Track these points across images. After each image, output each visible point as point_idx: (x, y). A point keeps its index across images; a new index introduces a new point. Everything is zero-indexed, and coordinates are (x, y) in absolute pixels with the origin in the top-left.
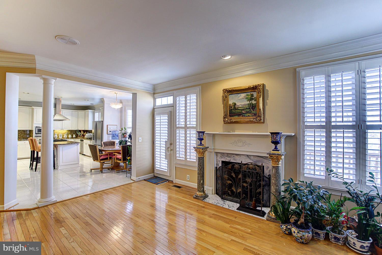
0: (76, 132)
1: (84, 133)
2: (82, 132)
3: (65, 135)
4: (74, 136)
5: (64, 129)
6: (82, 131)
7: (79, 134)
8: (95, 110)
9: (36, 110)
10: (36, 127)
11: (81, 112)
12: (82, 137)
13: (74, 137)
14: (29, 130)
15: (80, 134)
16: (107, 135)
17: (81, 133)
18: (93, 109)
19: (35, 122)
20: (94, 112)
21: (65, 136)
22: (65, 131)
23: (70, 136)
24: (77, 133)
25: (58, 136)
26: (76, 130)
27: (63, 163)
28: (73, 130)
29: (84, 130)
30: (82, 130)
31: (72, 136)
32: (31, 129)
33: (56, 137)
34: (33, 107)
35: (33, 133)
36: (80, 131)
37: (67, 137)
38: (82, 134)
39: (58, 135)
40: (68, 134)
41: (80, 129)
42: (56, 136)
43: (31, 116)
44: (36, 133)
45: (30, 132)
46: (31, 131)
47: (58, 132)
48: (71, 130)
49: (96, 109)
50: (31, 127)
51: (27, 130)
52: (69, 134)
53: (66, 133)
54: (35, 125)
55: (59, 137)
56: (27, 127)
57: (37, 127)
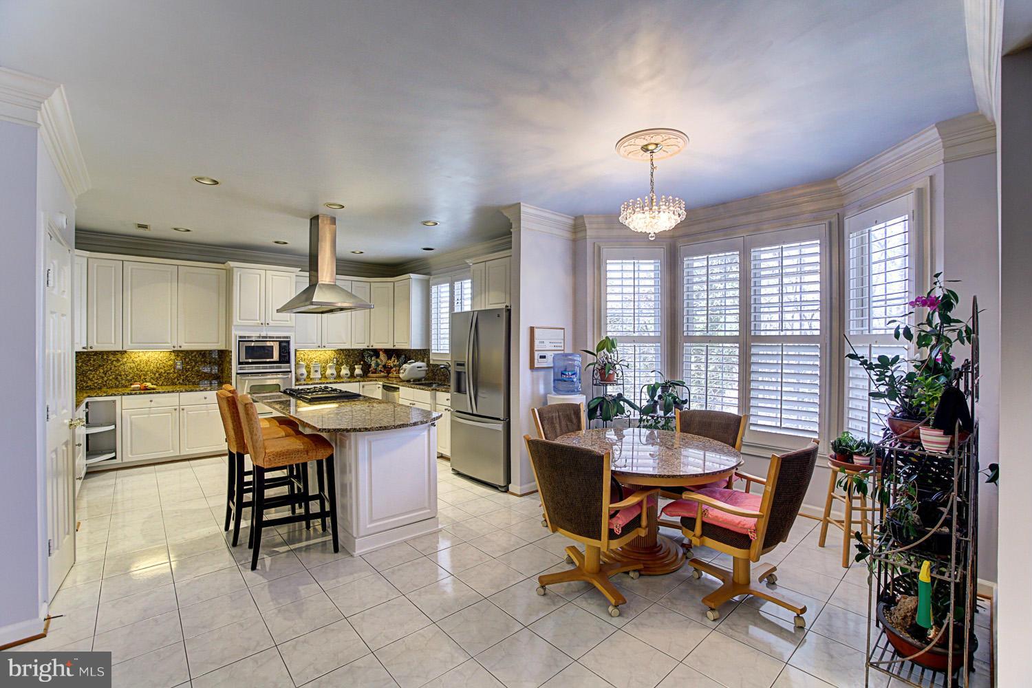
0: (363, 357)
1: (389, 358)
2: (382, 356)
3: (330, 367)
4: (358, 371)
5: (327, 345)
6: (381, 353)
7: (373, 365)
8: (428, 274)
9: (240, 275)
10: (240, 337)
11: (381, 285)
12: (382, 374)
13: (357, 375)
14: (218, 351)
15: (377, 365)
16: (529, 371)
17: (379, 361)
18: (422, 271)
19: (236, 320)
20: (428, 281)
21: (329, 372)
22: (328, 354)
23: (345, 371)
24: (368, 360)
25: (309, 372)
26: (364, 350)
27: (372, 521)
28: (352, 350)
29: (392, 347)
30: (381, 350)
31: (352, 370)
32: (223, 348)
33: (302, 375)
34: (232, 264)
35: (230, 363)
36: (376, 353)
37: (335, 373)
38: (383, 364)
39: (308, 367)
40: (338, 366)
41: (376, 346)
42: (304, 371)
43: (223, 300)
44: (241, 361)
45: (220, 356)
46: (223, 355)
47: (306, 357)
48: (349, 350)
49: (433, 272)
50: (223, 338)
51: (211, 352)
52: (342, 364)
53: (332, 360)
54: (236, 333)
55: (311, 377)
56: (209, 342)
57: (245, 337)
